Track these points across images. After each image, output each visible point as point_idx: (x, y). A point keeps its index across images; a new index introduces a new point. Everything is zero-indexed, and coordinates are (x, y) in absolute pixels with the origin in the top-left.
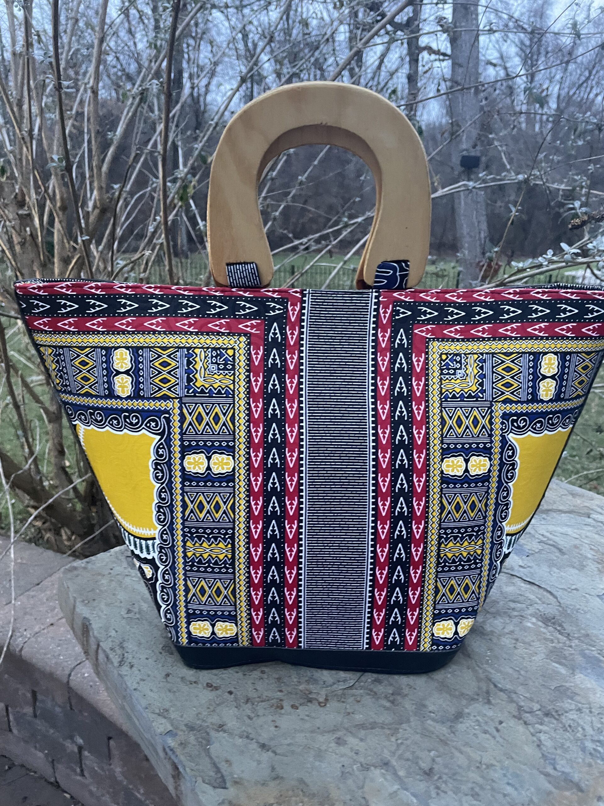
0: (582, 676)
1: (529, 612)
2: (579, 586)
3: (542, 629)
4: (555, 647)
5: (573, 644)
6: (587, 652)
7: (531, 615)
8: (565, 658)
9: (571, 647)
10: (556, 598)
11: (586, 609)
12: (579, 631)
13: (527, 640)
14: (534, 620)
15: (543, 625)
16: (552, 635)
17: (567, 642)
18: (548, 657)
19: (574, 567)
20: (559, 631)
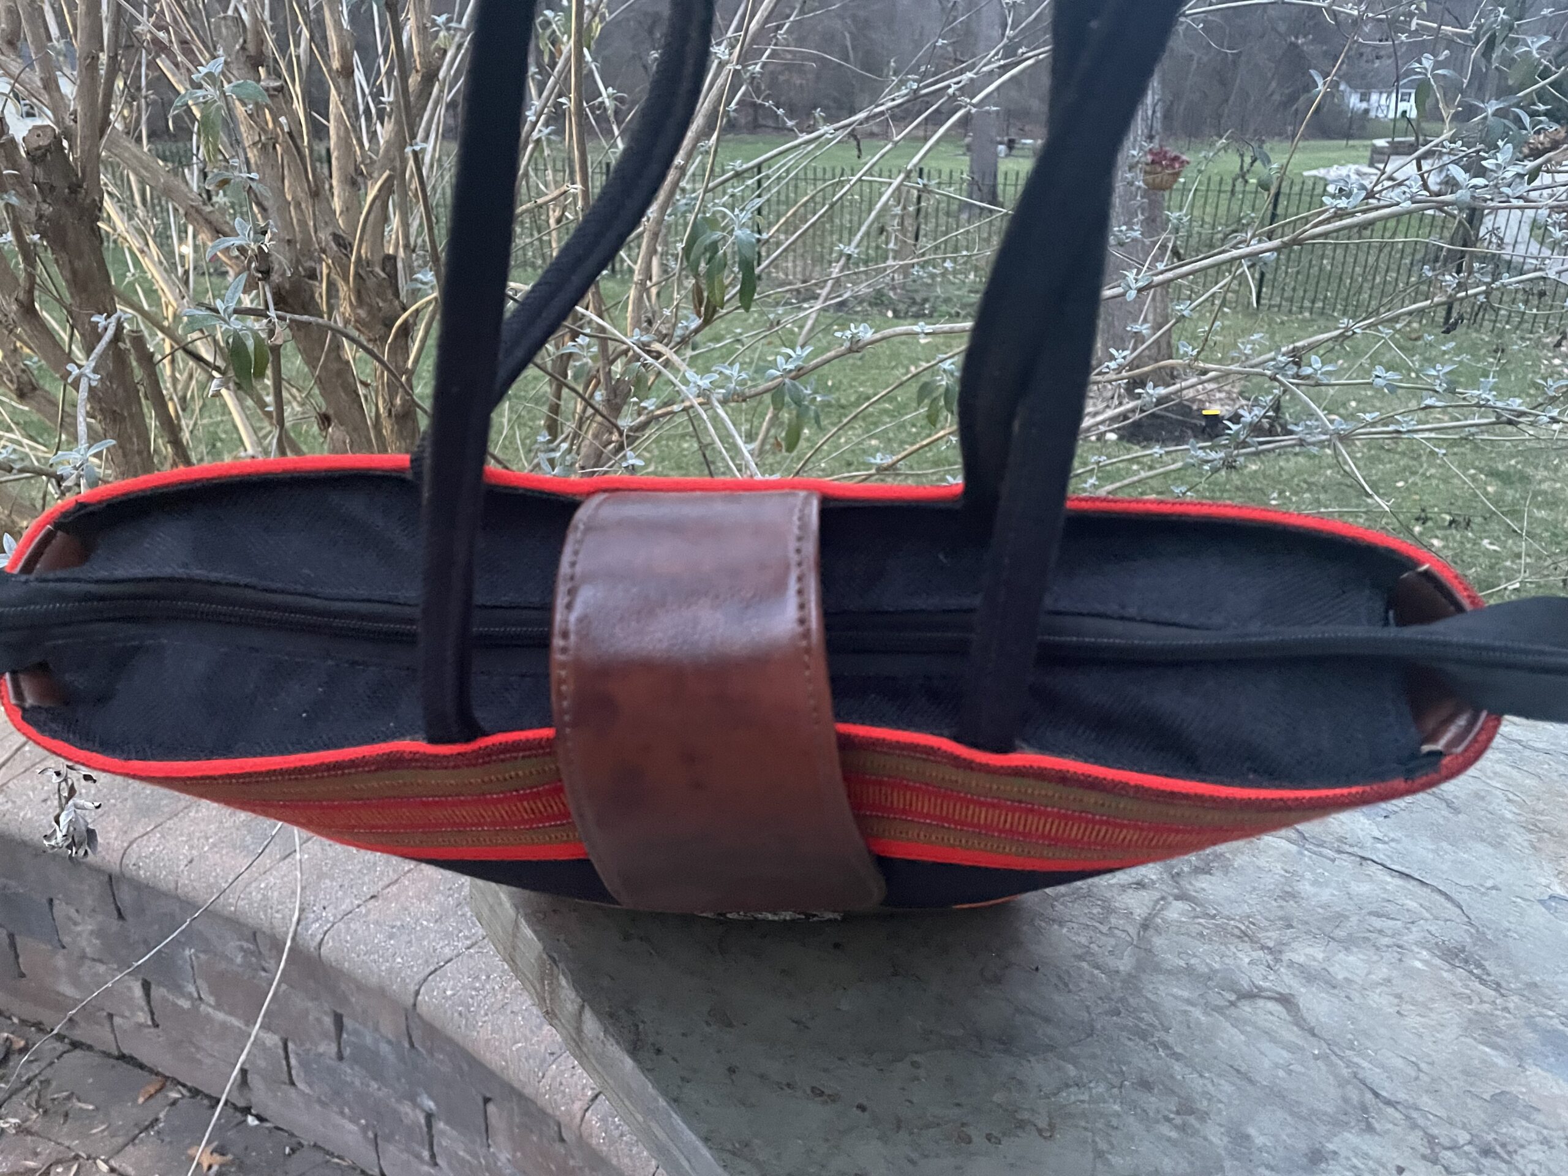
0: (1539, 1070)
1: (1412, 937)
2: (1499, 880)
3: (1445, 974)
4: (1477, 1013)
5: (1511, 1006)
6: (1540, 1020)
8: (1500, 1033)
10: (1460, 907)
11: (1521, 930)
12: (1517, 976)
13: (1418, 997)
14: (1424, 953)
15: (1447, 967)
16: (1467, 986)
17: (1500, 1001)
18: (1466, 1031)
20: (1478, 977)
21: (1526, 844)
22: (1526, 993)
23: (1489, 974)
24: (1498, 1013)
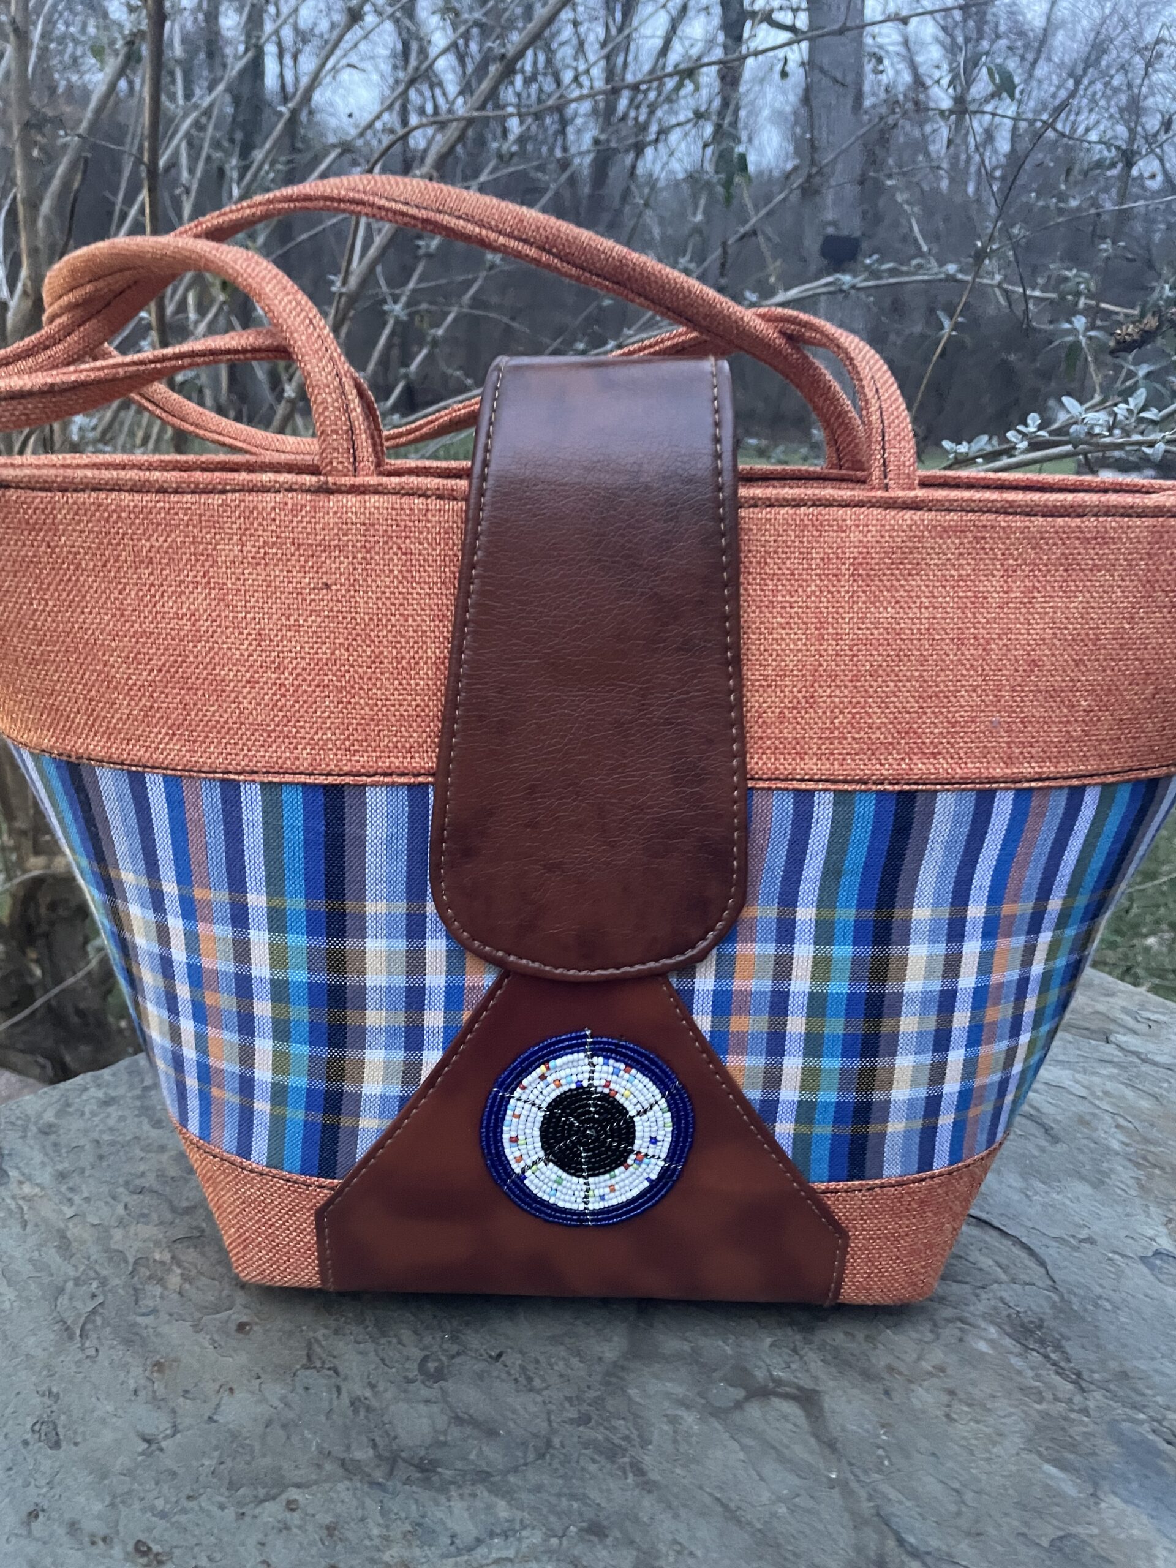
0: (1116, 1501)
1: (981, 1307)
2: (1096, 1228)
3: (1014, 1360)
4: (1046, 1415)
5: (1091, 1404)
6: (1125, 1425)
7: (984, 1316)
8: (1073, 1447)
9: (1085, 1411)
10: (1042, 1264)
11: (1115, 1297)
12: (1103, 1362)
13: (976, 1393)
14: (992, 1330)
15: (1018, 1349)
16: (1038, 1377)
17: (1078, 1399)
18: (1030, 1443)
19: (1082, 1178)
20: (1055, 1364)
21: (1131, 1182)
22: (1112, 1386)
23: (1068, 1360)
24: (1073, 1415)
